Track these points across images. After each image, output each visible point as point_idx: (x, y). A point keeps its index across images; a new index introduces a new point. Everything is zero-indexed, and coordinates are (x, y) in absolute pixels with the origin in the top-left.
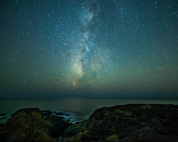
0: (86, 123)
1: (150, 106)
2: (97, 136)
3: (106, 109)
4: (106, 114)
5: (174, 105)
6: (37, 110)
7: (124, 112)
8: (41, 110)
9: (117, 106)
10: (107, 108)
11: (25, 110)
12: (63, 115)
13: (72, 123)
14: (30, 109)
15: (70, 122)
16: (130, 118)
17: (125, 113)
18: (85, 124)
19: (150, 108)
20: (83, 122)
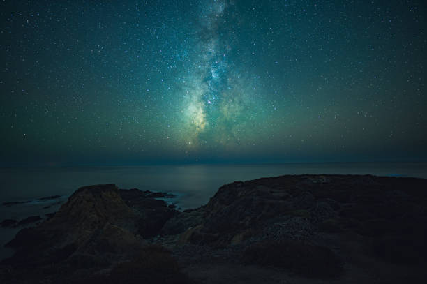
0: (203, 211)
1: (324, 178)
2: (217, 235)
3: (239, 185)
4: (240, 194)
5: (375, 176)
6: (111, 187)
7: (273, 190)
8: (119, 188)
9: (262, 179)
10: (242, 182)
11: (89, 188)
12: (163, 196)
13: (180, 211)
14: (100, 186)
15: (176, 209)
16: (281, 201)
17: (272, 192)
18: (202, 213)
19: (325, 181)
20: (199, 209)
